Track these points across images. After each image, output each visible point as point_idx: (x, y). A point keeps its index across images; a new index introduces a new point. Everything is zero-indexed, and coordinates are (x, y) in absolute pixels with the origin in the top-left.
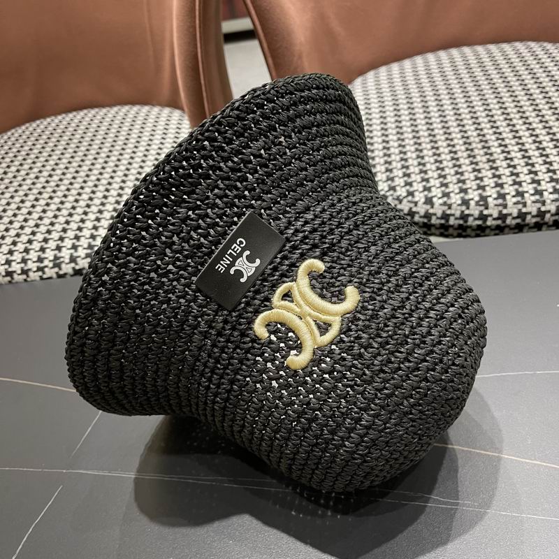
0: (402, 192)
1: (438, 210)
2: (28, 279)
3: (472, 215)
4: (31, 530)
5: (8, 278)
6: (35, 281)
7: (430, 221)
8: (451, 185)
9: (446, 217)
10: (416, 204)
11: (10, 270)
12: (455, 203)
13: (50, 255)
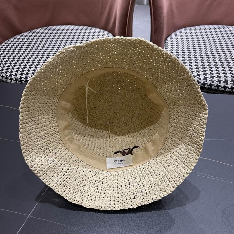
0: (195, 74)
1: (208, 82)
3: (221, 86)
10: (200, 79)
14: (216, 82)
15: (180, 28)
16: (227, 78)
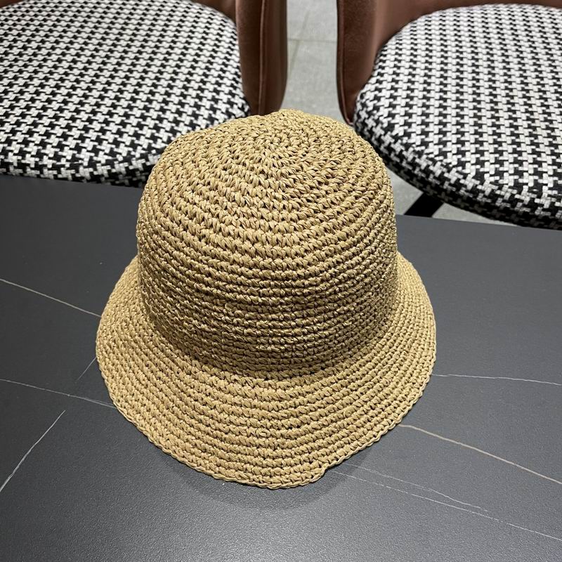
0: (452, 160)
1: (487, 188)
2: (42, 176)
3: (522, 201)
4: (30, 451)
5: (20, 171)
6: (49, 178)
7: (476, 197)
8: (506, 164)
9: (493, 196)
10: (465, 176)
11: (23, 161)
12: (507, 184)
13: (68, 153)
14: (510, 187)
15: (427, 11)
16: (541, 177)
